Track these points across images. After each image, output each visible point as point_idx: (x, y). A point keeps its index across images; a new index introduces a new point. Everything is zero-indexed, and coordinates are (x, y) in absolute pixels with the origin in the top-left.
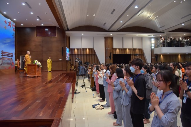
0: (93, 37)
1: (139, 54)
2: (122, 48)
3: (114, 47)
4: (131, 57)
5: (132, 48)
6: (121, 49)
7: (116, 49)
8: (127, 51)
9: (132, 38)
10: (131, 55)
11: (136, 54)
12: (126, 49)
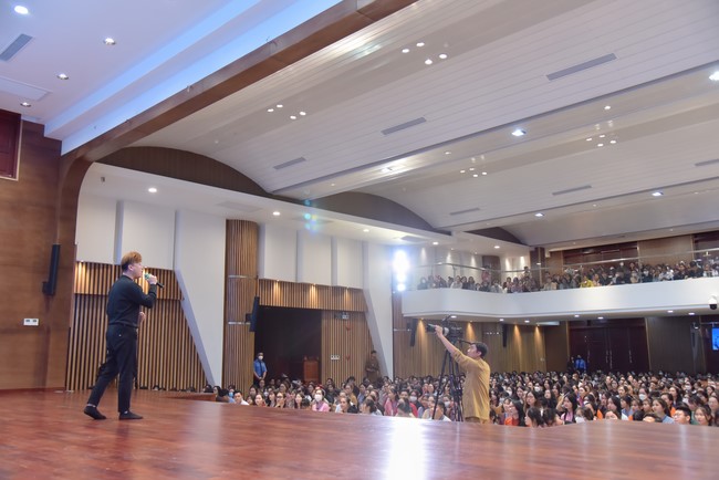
1: (351, 313)
2: (292, 280)
3: (267, 274)
4: (324, 322)
5: (329, 284)
6: (292, 284)
7: (270, 283)
8: (313, 299)
9: (332, 241)
10: (324, 315)
11: (341, 312)
12: (305, 287)
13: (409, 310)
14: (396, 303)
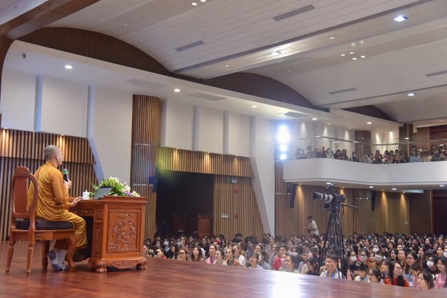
0: (89, 88)
1: (239, 178)
2: (189, 149)
3: (168, 143)
4: (216, 186)
5: (221, 153)
6: (189, 152)
7: (171, 150)
8: (207, 165)
9: (225, 116)
10: (216, 179)
11: (231, 177)
12: (200, 155)
13: (289, 177)
14: (278, 170)
